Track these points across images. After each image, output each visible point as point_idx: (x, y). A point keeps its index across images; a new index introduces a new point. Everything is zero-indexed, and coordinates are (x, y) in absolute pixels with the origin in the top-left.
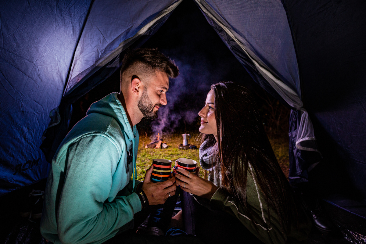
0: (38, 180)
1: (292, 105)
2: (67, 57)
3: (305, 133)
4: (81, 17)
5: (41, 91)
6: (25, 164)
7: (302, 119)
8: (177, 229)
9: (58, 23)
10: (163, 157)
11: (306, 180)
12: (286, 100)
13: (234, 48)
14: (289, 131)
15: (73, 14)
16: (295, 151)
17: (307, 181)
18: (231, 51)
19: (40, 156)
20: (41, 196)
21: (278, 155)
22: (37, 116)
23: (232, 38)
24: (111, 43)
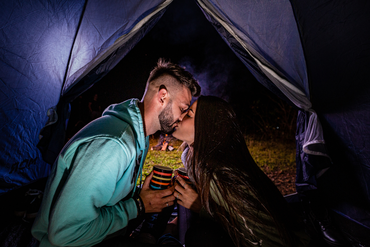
0: (35, 179)
1: (299, 106)
2: (64, 55)
3: (313, 136)
4: (76, 14)
5: (37, 89)
6: (22, 163)
7: (311, 121)
8: (170, 237)
9: (51, 19)
10: (168, 160)
11: (314, 187)
12: (292, 101)
13: (234, 45)
14: (296, 134)
15: (67, 10)
16: (302, 155)
17: (316, 188)
18: (231, 48)
19: (37, 154)
20: (37, 195)
21: (289, 161)
22: (33, 114)
23: (231, 35)
24: (107, 40)
